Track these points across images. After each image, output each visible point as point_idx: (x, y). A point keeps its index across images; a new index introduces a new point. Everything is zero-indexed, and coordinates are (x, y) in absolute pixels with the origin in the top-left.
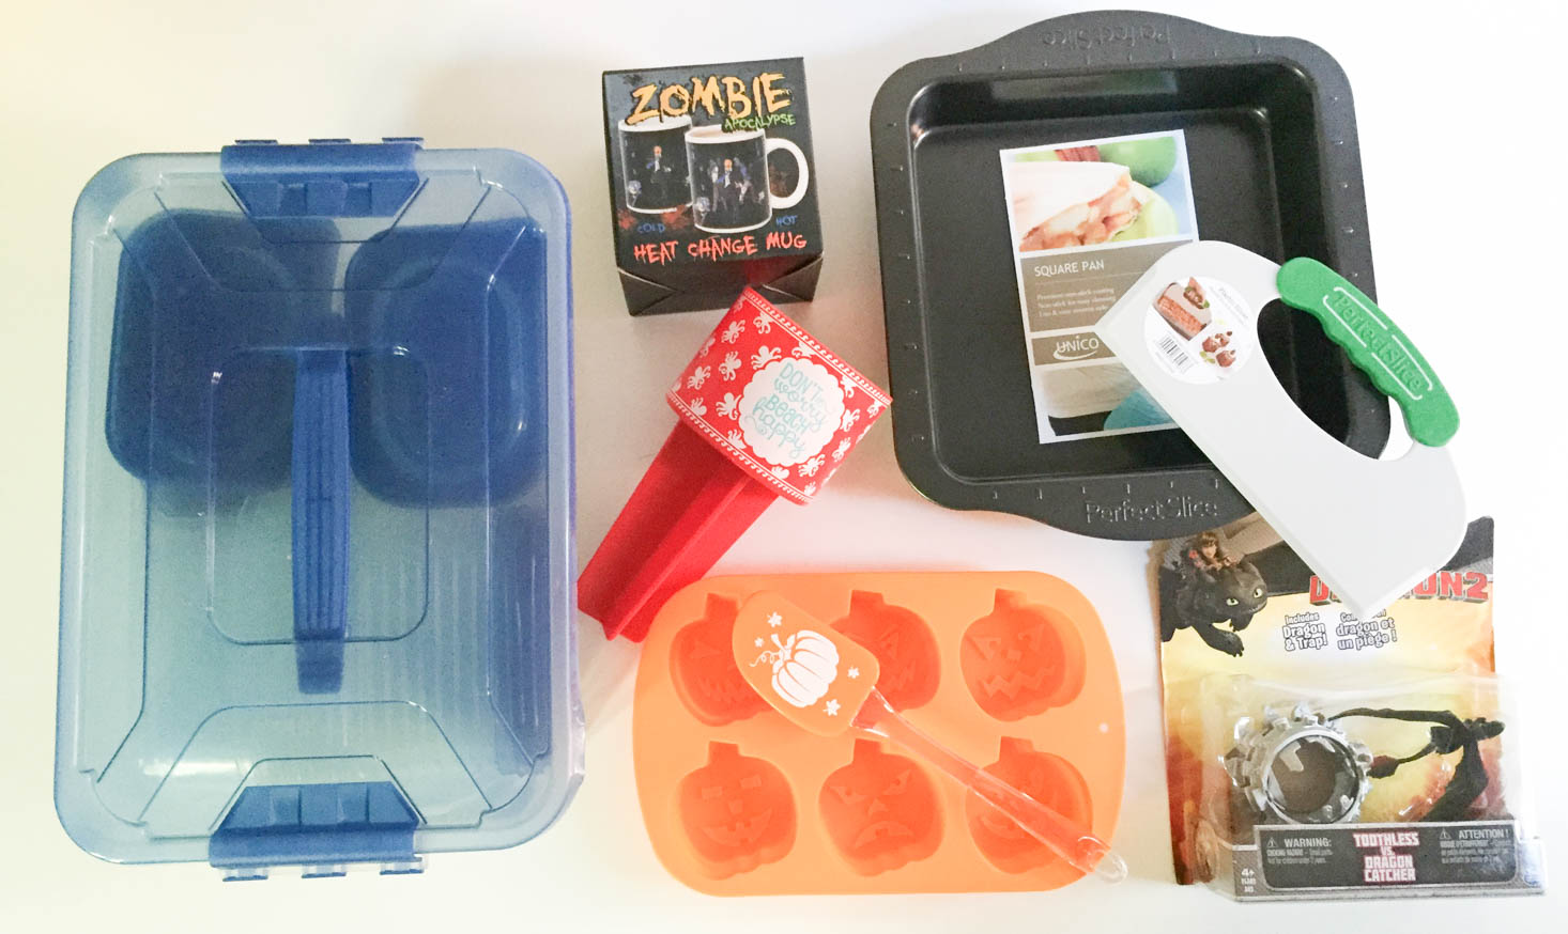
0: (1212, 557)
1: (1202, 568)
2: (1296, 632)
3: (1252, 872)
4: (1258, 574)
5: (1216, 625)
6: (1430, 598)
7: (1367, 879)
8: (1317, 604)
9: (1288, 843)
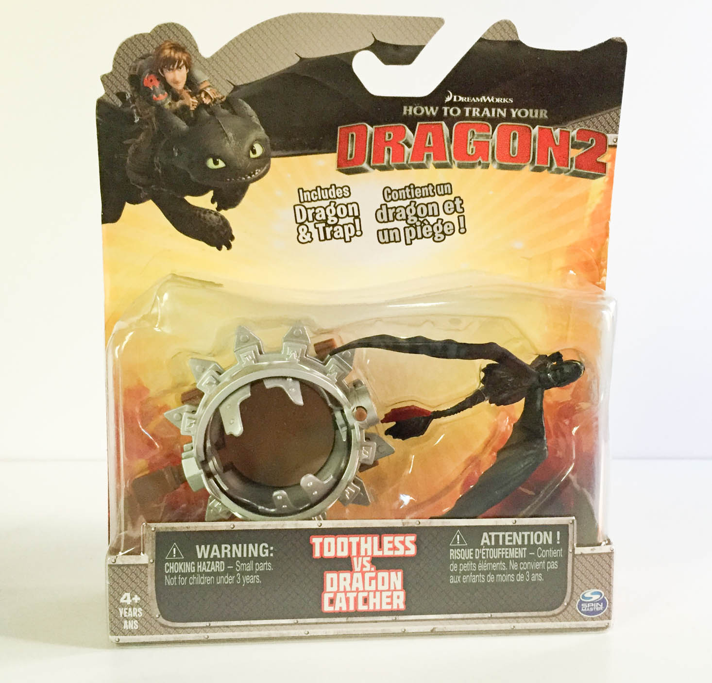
0: (181, 86)
1: (167, 106)
2: (314, 214)
3: (136, 599)
4: (255, 120)
5: (189, 199)
6: (519, 168)
7: (327, 608)
8: (348, 172)
9: (202, 551)
